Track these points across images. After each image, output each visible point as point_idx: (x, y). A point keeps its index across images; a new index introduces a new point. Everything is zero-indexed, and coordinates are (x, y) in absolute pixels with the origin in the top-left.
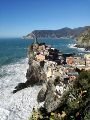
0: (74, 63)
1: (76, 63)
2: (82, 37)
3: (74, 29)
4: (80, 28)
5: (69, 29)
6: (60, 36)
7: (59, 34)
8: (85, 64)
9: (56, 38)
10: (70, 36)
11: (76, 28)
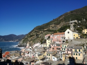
0: (9, 56)
1: (11, 56)
2: (23, 40)
3: (19, 36)
4: (23, 35)
5: (15, 35)
6: (8, 40)
7: (7, 39)
8: (19, 56)
9: (4, 41)
10: (15, 40)
11: (20, 35)
